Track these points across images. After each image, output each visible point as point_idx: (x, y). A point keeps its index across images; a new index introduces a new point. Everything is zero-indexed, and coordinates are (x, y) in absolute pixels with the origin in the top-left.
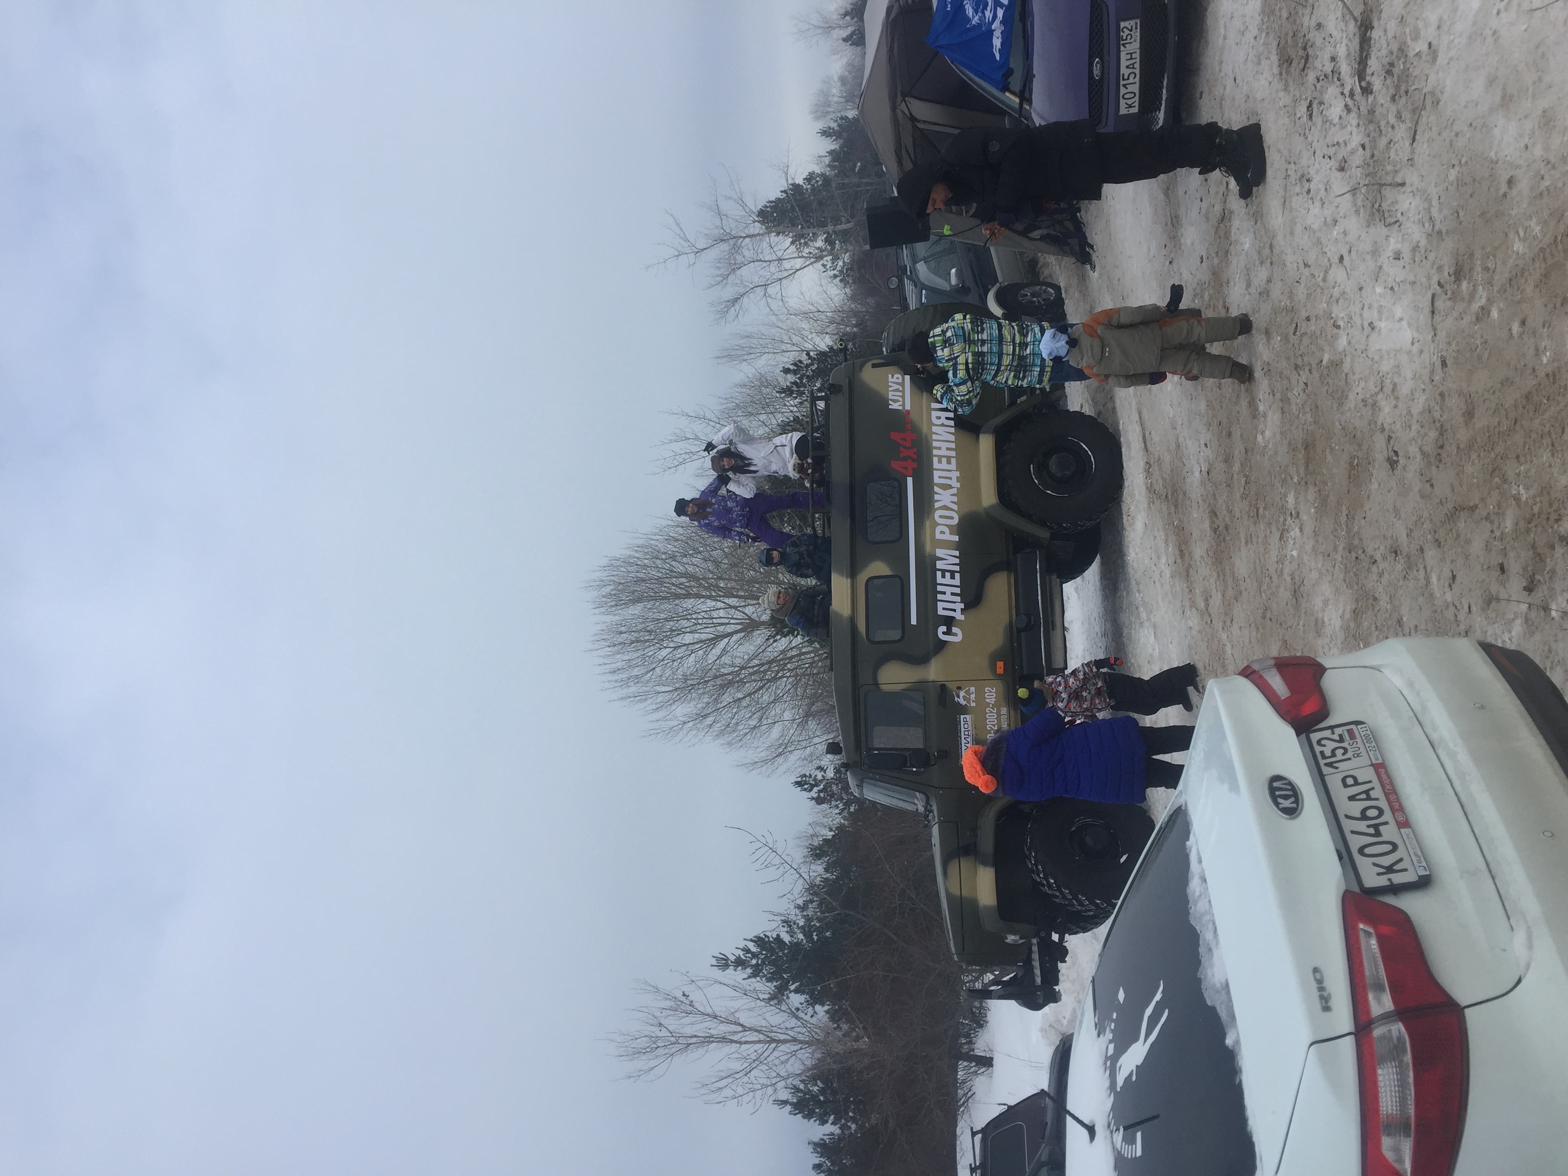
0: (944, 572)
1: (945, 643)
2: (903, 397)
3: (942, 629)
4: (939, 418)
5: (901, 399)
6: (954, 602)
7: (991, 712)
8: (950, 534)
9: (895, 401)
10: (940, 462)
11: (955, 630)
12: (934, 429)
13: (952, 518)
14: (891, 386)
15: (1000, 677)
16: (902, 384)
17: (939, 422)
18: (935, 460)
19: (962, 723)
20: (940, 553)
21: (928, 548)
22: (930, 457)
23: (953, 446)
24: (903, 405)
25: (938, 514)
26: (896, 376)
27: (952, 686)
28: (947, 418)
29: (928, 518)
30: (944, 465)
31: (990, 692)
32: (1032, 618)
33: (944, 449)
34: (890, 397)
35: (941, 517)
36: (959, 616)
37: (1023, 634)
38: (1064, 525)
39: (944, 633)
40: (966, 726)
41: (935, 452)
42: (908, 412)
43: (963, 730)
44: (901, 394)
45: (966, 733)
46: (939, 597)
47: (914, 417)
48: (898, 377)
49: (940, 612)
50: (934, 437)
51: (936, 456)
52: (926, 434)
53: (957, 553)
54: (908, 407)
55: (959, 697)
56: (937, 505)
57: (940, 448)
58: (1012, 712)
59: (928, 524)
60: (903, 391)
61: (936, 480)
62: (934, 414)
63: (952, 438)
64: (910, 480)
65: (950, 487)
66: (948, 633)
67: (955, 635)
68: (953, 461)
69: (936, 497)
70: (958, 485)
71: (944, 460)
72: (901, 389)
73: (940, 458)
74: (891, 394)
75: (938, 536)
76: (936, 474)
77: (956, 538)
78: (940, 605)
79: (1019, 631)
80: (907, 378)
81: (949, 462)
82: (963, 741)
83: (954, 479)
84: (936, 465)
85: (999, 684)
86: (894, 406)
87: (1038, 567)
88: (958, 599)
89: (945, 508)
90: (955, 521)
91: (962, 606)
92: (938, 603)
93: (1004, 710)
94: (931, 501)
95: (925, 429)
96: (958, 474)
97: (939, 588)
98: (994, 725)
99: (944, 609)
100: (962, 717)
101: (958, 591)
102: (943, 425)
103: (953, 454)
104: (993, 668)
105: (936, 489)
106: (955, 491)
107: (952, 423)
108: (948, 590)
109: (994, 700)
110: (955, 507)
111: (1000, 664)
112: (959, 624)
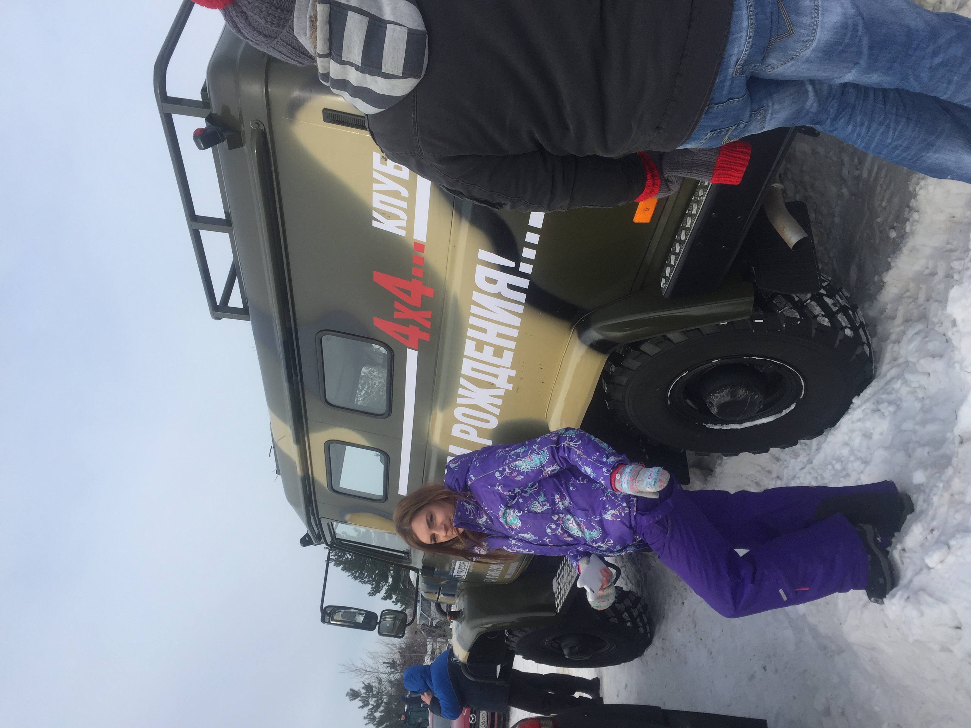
2: (410, 212)
5: (403, 215)
8: (479, 436)
9: (389, 216)
10: (479, 349)
12: (478, 297)
14: (381, 182)
17: (491, 288)
18: (470, 344)
22: (459, 336)
24: (410, 227)
30: (487, 355)
33: (492, 333)
34: (376, 204)
35: (466, 415)
41: (472, 333)
42: (419, 247)
44: (404, 205)
47: (433, 259)
48: (398, 169)
50: (474, 310)
51: (473, 339)
52: (456, 300)
54: (419, 237)
56: (459, 401)
57: (482, 330)
59: (439, 415)
60: (411, 200)
61: (466, 371)
63: (517, 321)
64: (412, 354)
65: (492, 386)
68: (508, 354)
69: (461, 391)
70: (509, 387)
71: (489, 349)
72: (405, 194)
73: (481, 343)
74: (377, 197)
76: (467, 363)
83: (504, 378)
84: (470, 351)
86: (385, 225)
90: (492, 426)
94: (451, 393)
95: (455, 290)
96: (512, 373)
102: (499, 296)
103: (510, 344)
105: (463, 382)
106: (500, 392)
107: (522, 297)
110: (496, 412)
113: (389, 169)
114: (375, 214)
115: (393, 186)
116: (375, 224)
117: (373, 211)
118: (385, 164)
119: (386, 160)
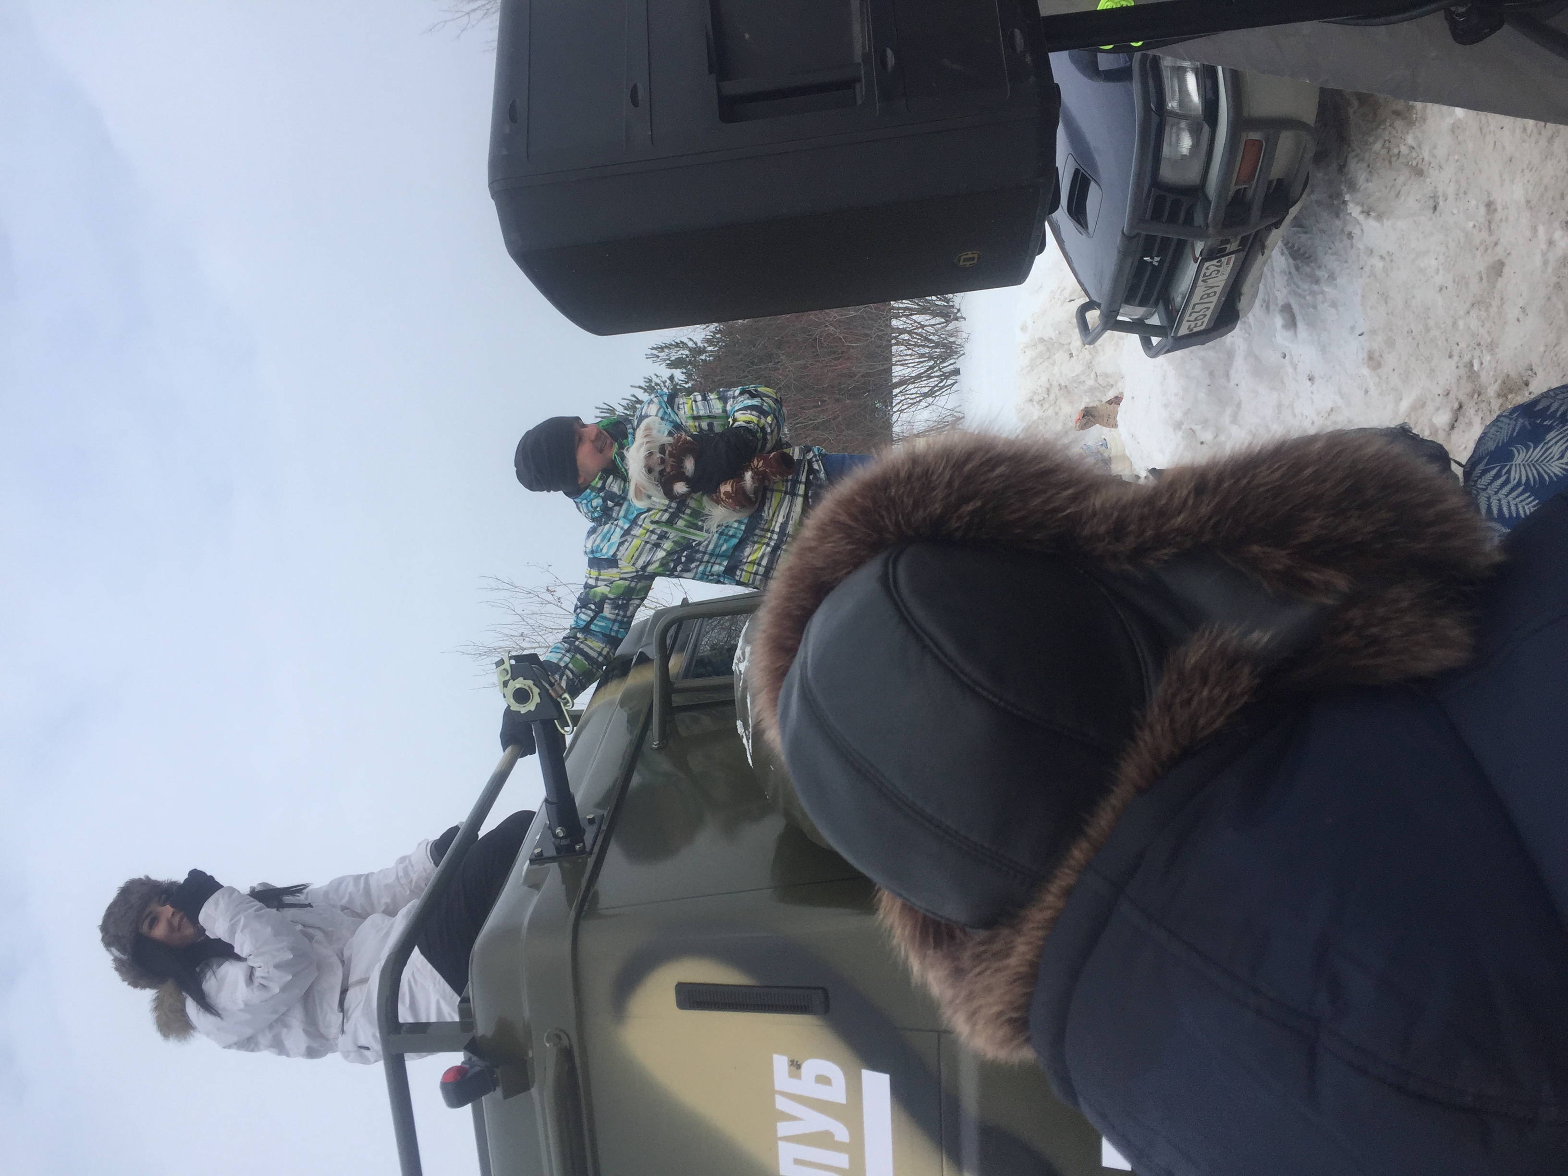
113: (806, 1085)
115: (817, 1122)
118: (799, 1077)
119: (799, 1067)
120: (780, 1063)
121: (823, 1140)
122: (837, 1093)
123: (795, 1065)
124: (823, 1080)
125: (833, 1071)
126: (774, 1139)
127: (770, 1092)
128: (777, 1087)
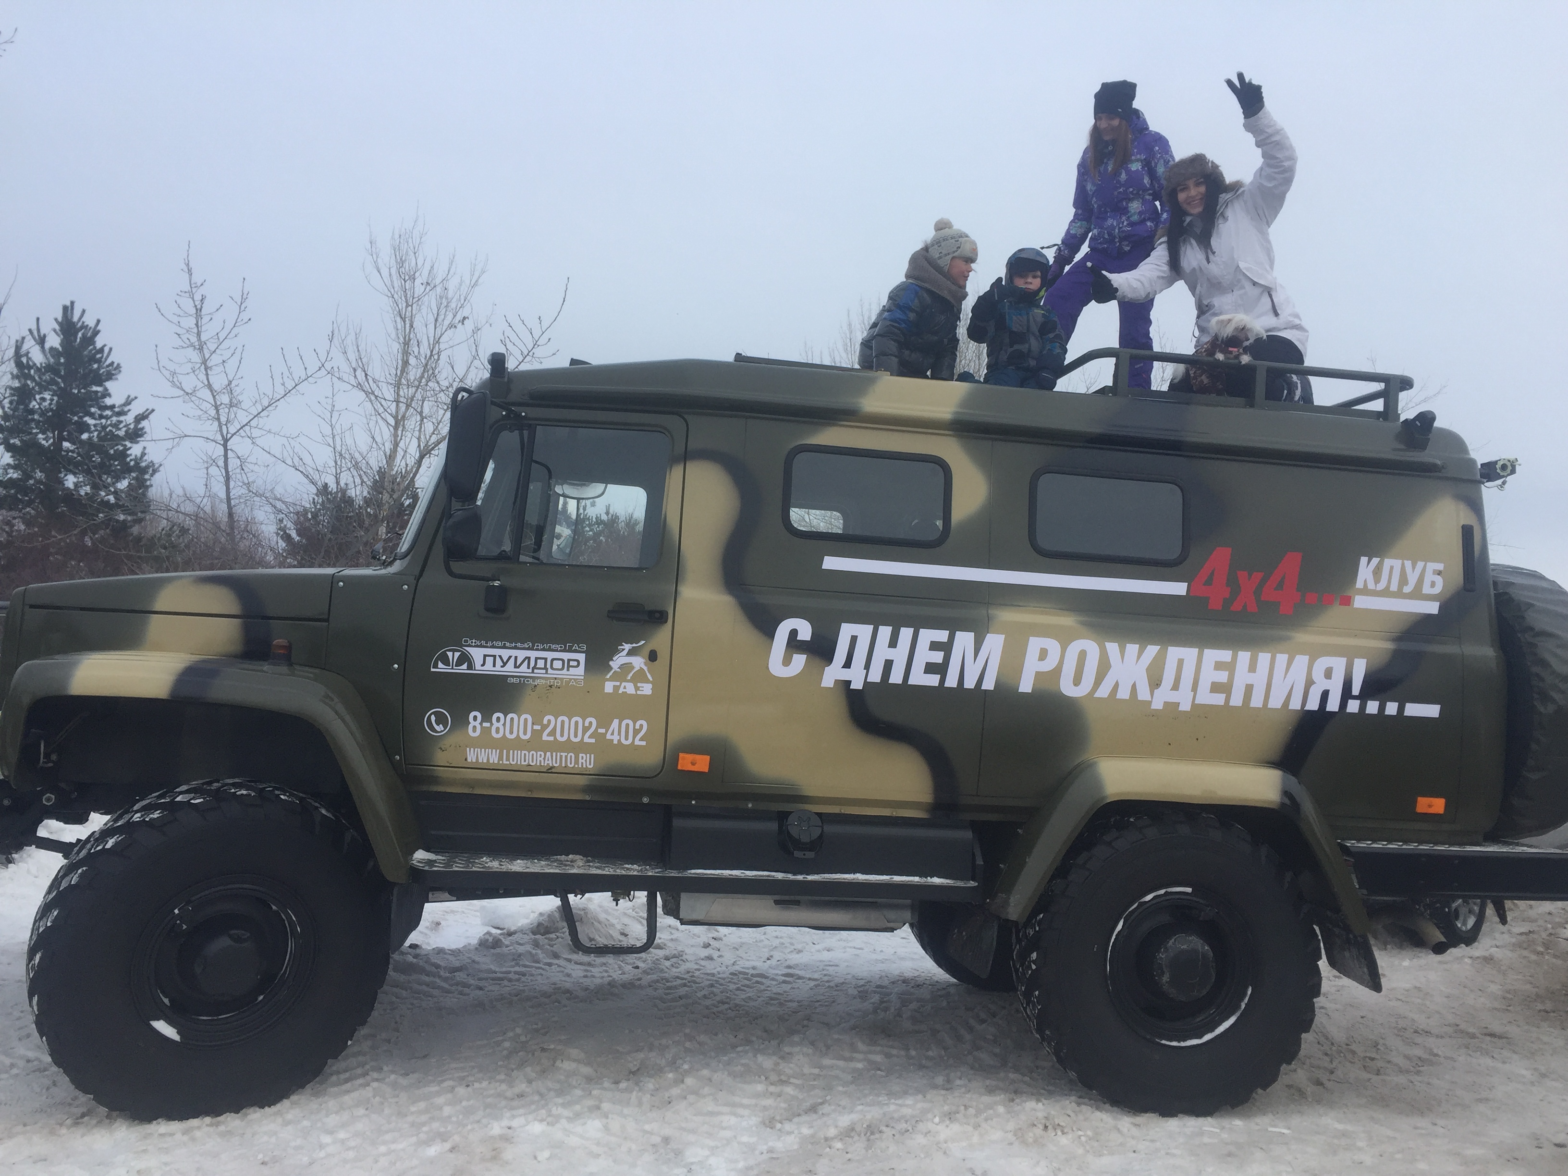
0: (946, 648)
1: (770, 634)
2: (1386, 593)
3: (805, 631)
4: (1328, 674)
5: (1381, 586)
6: (867, 667)
7: (585, 729)
8: (1038, 675)
9: (1377, 572)
10: (1219, 666)
11: (800, 660)
12: (1301, 661)
13: (1077, 681)
14: (1414, 568)
15: (670, 759)
16: (1417, 594)
17: (1318, 674)
18: (1225, 655)
19: (566, 656)
20: (994, 643)
21: (1007, 616)
22: (1234, 643)
23: (1257, 702)
24: (1365, 592)
25: (1091, 647)
26: (1439, 581)
27: (660, 639)
28: (1325, 695)
29: (1083, 624)
30: (1210, 676)
31: (636, 732)
32: (810, 855)
33: (1251, 679)
34: (1388, 562)
35: (1083, 655)
36: (833, 674)
37: (773, 826)
38: (1034, 956)
39: (794, 633)
40: (558, 664)
41: (1244, 657)
42: (1347, 601)
43: (550, 655)
44: (1394, 587)
45: (541, 663)
46: (885, 632)
47: (1335, 614)
48: (1435, 585)
49: (847, 630)
50: (1282, 659)
51: (1235, 658)
52: (1289, 638)
53: (989, 684)
54: (1360, 602)
55: (631, 653)
56: (1112, 648)
57: (1252, 668)
58: (582, 781)
59: (1068, 620)
60: (1399, 594)
61: (1175, 653)
62: (1339, 665)
63: (1276, 702)
64: (1179, 589)
65: (1155, 683)
66: (794, 644)
67: (787, 661)
68: (1219, 699)
69: (1132, 649)
70: (1157, 704)
71: (1222, 677)
72: (1407, 589)
73: (1230, 667)
74: (1397, 563)
75: (1035, 644)
76: (1189, 654)
77: (1026, 686)
78: (864, 631)
79: (783, 816)
80: (1433, 608)
81: (1216, 688)
82: (521, 654)
83: (1173, 697)
84: (1213, 655)
85: (652, 757)
86: (1365, 569)
87: (936, 880)
88: (875, 676)
89: (1104, 667)
90: (1068, 689)
91: (858, 685)
92: (870, 628)
93: (587, 762)
94: (1123, 635)
95: (1302, 637)
96: (1185, 706)
97: (906, 633)
98: (553, 733)
99: (854, 639)
100: (582, 657)
101: (896, 678)
102: (1309, 683)
103: (1237, 700)
104: (695, 746)
105: (1152, 650)
106: (1144, 694)
107: (1313, 705)
108: (899, 656)
109: (615, 739)
110: (1103, 692)
111: (701, 763)
112: (812, 674)
113: (1429, 577)
114: (1375, 561)
115: (1413, 579)
116: (1364, 560)
117: (1379, 559)
118: (1434, 574)
119: (1439, 574)
120: (1440, 566)
121: (1403, 581)
122: (1427, 590)
123: (1439, 573)
124: (1433, 584)
125: (1437, 590)
126: (1402, 557)
127: (1426, 560)
128: (1428, 564)
